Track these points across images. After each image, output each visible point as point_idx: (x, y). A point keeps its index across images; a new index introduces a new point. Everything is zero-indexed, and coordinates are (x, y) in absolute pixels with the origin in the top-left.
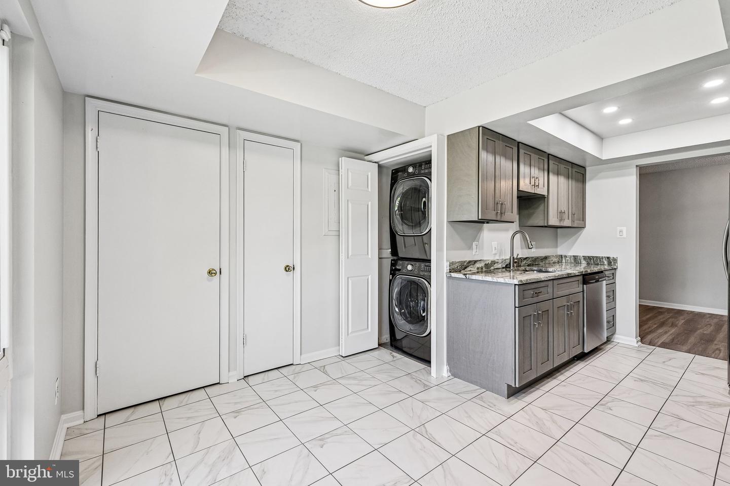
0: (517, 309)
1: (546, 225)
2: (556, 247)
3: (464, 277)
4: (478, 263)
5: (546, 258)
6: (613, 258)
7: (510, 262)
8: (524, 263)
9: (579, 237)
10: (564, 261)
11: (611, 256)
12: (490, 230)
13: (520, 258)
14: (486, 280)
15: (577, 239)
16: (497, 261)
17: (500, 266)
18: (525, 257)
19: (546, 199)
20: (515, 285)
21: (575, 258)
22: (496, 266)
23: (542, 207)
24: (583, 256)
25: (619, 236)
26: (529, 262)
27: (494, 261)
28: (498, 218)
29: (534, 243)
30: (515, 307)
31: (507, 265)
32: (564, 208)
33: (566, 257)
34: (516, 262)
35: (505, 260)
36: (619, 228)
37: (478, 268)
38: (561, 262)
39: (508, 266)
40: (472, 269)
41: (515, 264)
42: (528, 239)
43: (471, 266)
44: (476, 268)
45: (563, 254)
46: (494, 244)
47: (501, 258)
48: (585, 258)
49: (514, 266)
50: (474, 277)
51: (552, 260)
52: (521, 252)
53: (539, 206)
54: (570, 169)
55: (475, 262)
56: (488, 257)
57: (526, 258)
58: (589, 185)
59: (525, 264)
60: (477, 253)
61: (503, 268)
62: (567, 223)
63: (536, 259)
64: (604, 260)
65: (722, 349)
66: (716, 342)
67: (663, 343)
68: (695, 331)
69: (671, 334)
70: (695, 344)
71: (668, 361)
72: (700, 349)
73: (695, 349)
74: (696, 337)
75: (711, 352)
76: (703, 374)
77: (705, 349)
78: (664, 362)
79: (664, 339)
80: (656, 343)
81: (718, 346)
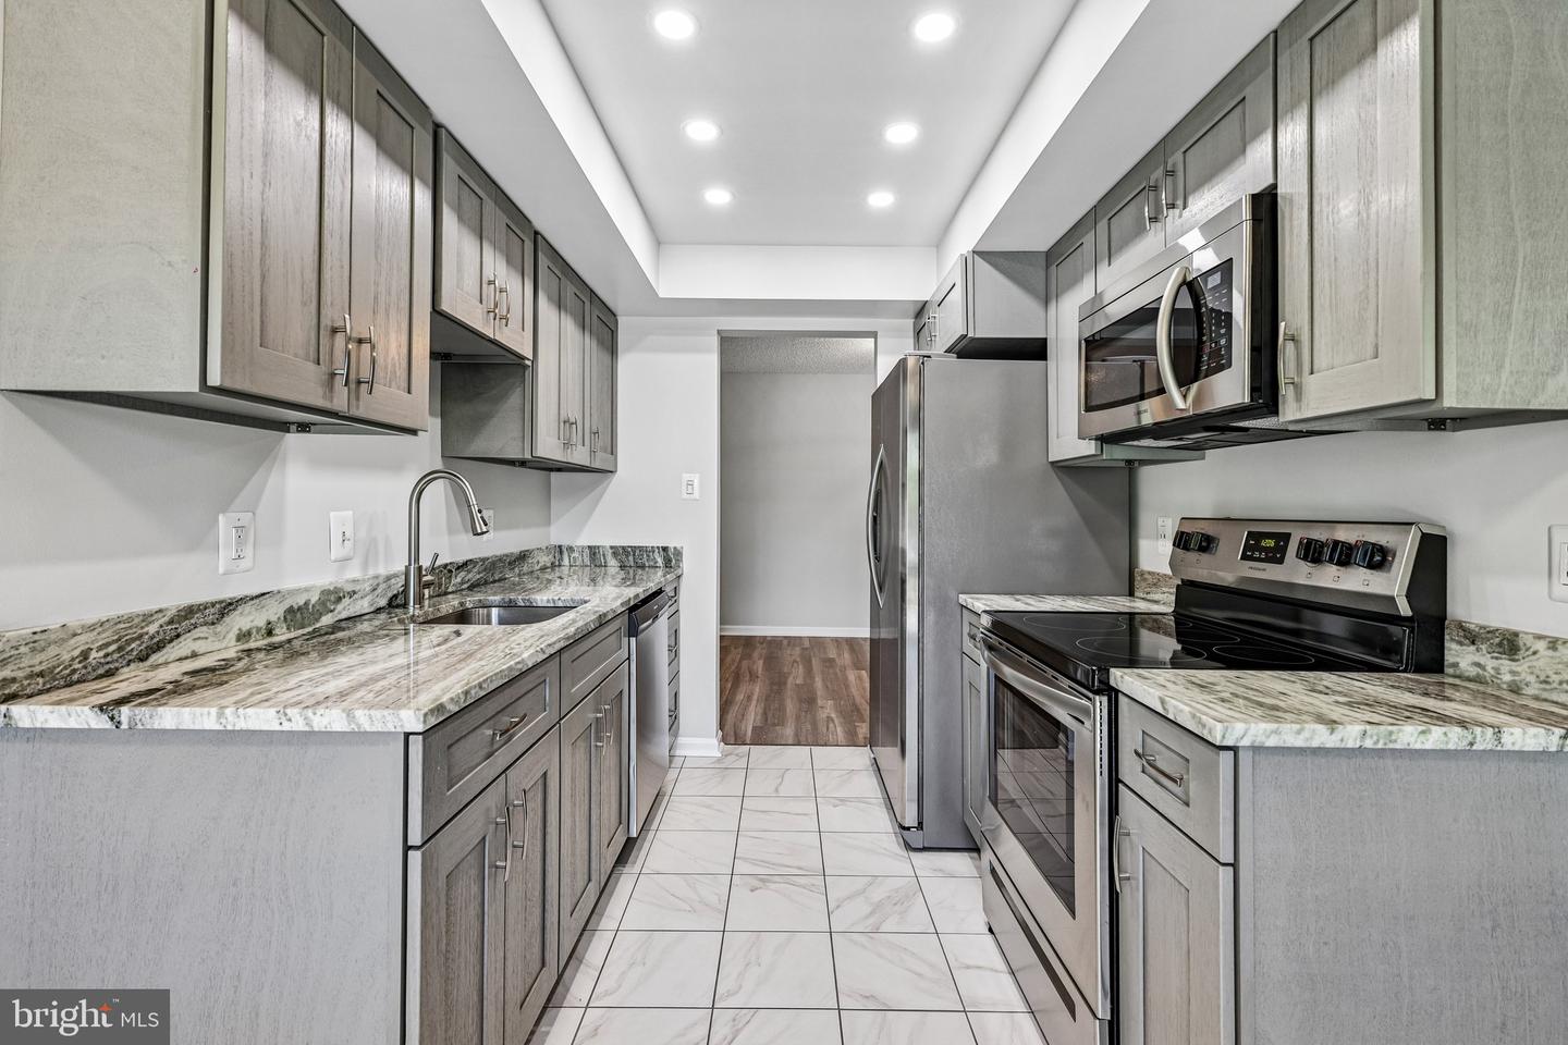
0: (415, 858)
1: (528, 456)
2: (548, 523)
3: (100, 722)
4: (247, 608)
5: (523, 557)
6: (675, 548)
7: (406, 585)
8: (459, 580)
9: (601, 496)
10: (566, 561)
11: (671, 545)
12: (318, 462)
13: (445, 566)
14: (241, 725)
15: (598, 501)
16: (349, 588)
17: (363, 605)
18: (461, 559)
19: (528, 373)
20: (407, 735)
21: (593, 551)
22: (345, 609)
23: (514, 399)
24: (612, 547)
25: (685, 496)
26: (474, 576)
27: (336, 590)
28: (340, 402)
29: (491, 513)
30: (407, 848)
31: (395, 596)
32: (573, 413)
33: (571, 549)
34: (428, 585)
35: (388, 578)
36: (686, 477)
37: (243, 636)
38: (560, 566)
39: (400, 600)
40: (200, 647)
41: (426, 591)
42: (473, 500)
43: (202, 631)
44: (232, 636)
45: (565, 542)
46: (341, 520)
47: (371, 573)
48: (616, 551)
49: (420, 600)
50: (169, 717)
51: (538, 562)
52: (446, 544)
53: (503, 397)
54: (587, 304)
55: (227, 607)
56: (305, 578)
57: (465, 564)
58: (626, 363)
59: (462, 583)
60: (245, 564)
61: (378, 610)
62: (579, 456)
63: (493, 563)
64: (656, 555)
65: (833, 715)
66: (820, 702)
67: (754, 728)
68: (785, 683)
69: (758, 700)
70: (798, 718)
71: (780, 784)
72: (809, 727)
73: (804, 730)
74: (792, 699)
75: (825, 730)
76: (843, 800)
77: (814, 724)
78: (777, 790)
79: (753, 717)
80: (745, 735)
81: (827, 709)
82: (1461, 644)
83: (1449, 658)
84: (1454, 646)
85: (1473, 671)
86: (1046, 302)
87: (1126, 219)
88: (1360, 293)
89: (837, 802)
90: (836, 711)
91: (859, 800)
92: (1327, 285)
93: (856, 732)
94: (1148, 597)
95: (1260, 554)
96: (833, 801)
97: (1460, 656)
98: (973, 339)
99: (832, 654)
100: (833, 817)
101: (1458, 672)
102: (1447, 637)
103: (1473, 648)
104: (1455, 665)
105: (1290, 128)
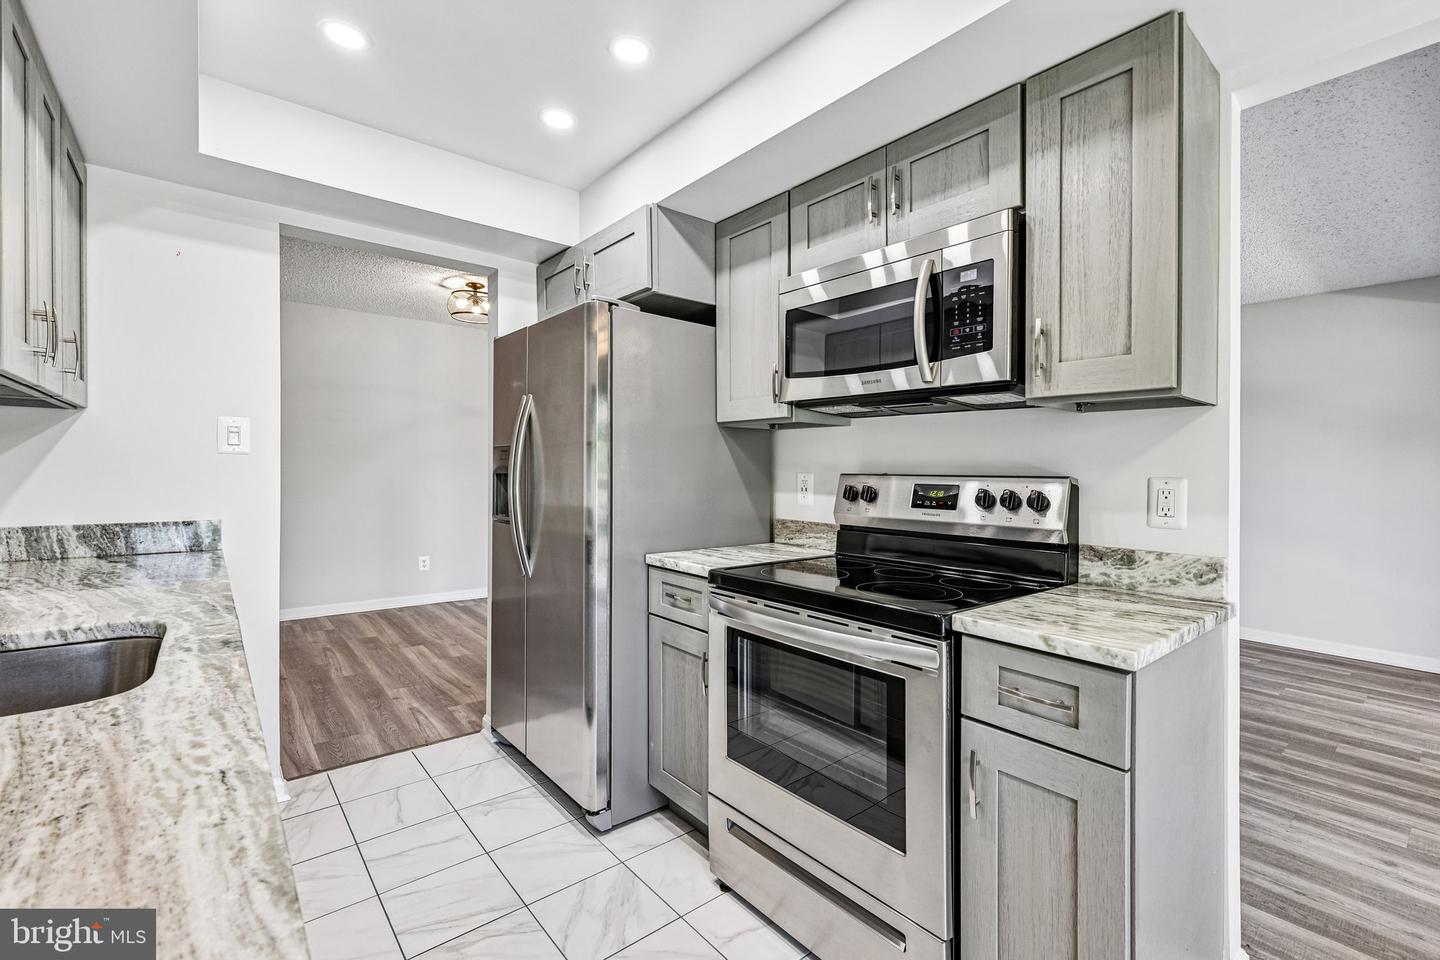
6: (209, 522)
11: (201, 518)
21: (36, 534)
25: (226, 448)
36: (227, 421)
48: (85, 532)
65: (416, 705)
66: (390, 693)
67: (318, 747)
68: (329, 679)
69: (302, 709)
70: (372, 718)
71: (400, 809)
72: (394, 727)
73: (390, 732)
74: (350, 696)
75: (417, 726)
76: (490, 803)
77: (397, 719)
78: (399, 820)
79: (306, 732)
80: (310, 759)
81: (404, 701)
82: (1092, 561)
83: (1082, 571)
84: (1086, 563)
85: (1101, 579)
86: (716, 270)
87: (834, 208)
88: (1111, 304)
89: (488, 808)
90: (416, 698)
91: (509, 796)
92: (1076, 293)
93: (455, 719)
94: (792, 542)
95: (931, 502)
96: (479, 808)
97: (1089, 568)
98: (656, 295)
99: (371, 633)
100: (491, 830)
101: (1089, 581)
102: (1080, 557)
103: (1101, 563)
104: (1087, 576)
105: (1040, 166)
